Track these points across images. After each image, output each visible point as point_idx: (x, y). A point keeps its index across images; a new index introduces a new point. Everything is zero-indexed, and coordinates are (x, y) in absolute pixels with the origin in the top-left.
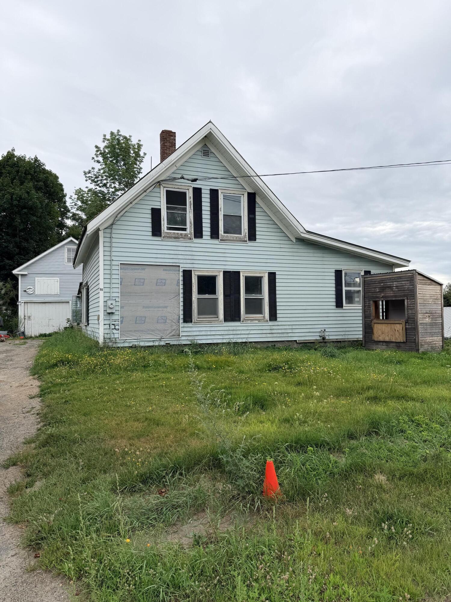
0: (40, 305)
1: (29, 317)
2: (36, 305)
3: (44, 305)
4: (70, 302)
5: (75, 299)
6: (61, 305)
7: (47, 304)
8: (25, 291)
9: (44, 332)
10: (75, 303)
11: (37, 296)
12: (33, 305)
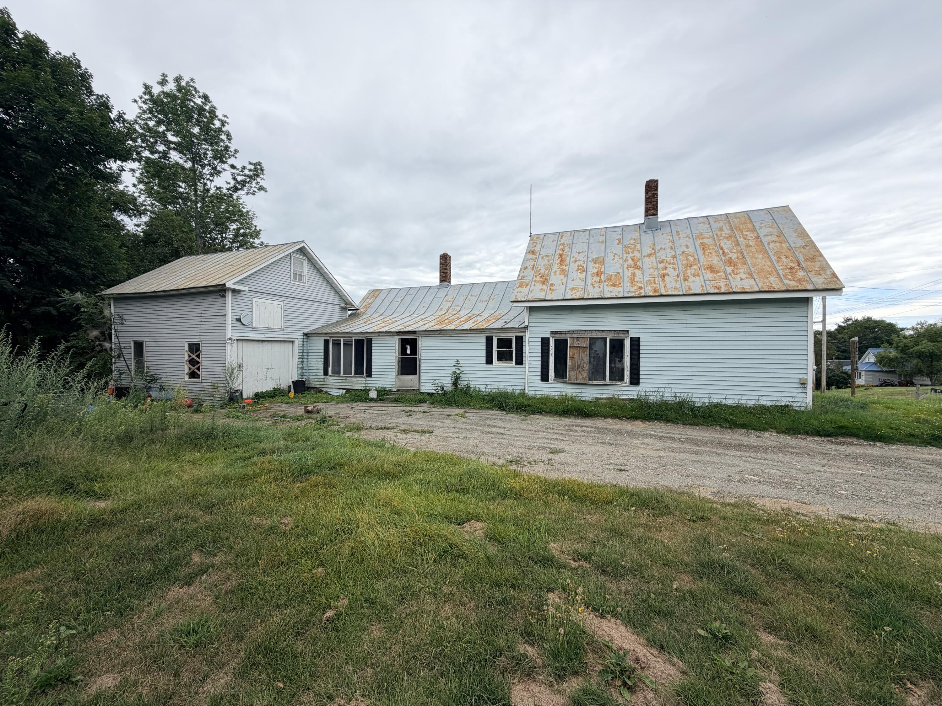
0: (256, 345)
1: (240, 366)
2: (251, 345)
3: (260, 344)
4: (297, 341)
5: (302, 337)
6: (283, 346)
7: (265, 344)
8: (239, 320)
9: (259, 390)
10: (302, 343)
11: (254, 329)
12: (245, 344)
